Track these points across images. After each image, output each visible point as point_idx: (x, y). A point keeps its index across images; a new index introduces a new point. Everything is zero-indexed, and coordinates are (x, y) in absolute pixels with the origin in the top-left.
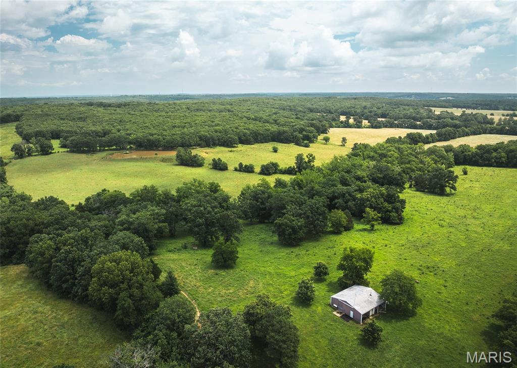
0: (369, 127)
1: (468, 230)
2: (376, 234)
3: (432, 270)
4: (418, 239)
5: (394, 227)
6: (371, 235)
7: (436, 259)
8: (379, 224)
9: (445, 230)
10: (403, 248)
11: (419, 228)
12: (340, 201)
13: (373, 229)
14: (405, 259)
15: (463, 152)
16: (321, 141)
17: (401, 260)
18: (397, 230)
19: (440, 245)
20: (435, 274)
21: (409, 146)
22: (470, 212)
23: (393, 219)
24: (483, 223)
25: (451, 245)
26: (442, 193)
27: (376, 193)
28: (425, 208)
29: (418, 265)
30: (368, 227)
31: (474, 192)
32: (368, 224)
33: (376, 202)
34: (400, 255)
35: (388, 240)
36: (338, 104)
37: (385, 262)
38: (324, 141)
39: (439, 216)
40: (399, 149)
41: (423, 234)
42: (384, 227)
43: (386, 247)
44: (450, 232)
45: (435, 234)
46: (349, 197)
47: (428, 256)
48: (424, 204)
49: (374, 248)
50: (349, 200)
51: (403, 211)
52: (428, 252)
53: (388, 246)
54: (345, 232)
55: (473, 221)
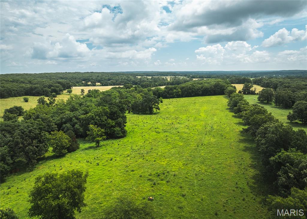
0: (101, 86)
1: (179, 132)
2: (101, 149)
3: (163, 177)
4: (141, 146)
5: (119, 140)
6: (97, 151)
7: (163, 163)
8: (104, 140)
9: (162, 135)
10: (129, 158)
11: (141, 137)
12: (68, 125)
13: (98, 145)
14: (133, 171)
15: (158, 91)
16: (66, 93)
17: (127, 173)
18: (121, 143)
19: (162, 149)
20: (168, 182)
21: (125, 90)
22: (174, 121)
23: (117, 133)
24: (186, 126)
25: (171, 146)
26: (151, 113)
27: (99, 112)
28: (142, 122)
29: (147, 174)
30: (93, 144)
31: (171, 110)
32: (93, 141)
33: (100, 119)
34: (127, 166)
35: (113, 154)
36: (81, 75)
37: (111, 180)
38: (68, 93)
39: (153, 126)
40: (119, 92)
41: (144, 142)
42: (110, 142)
43: (111, 162)
44: (167, 136)
45: (155, 140)
46: (76, 121)
47: (155, 161)
48: (141, 120)
49: (98, 165)
50: (76, 123)
51: (125, 126)
52: (154, 158)
53: (114, 160)
54: (69, 154)
55: (179, 125)
